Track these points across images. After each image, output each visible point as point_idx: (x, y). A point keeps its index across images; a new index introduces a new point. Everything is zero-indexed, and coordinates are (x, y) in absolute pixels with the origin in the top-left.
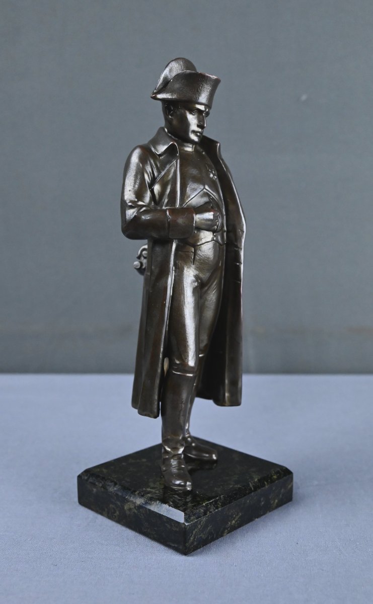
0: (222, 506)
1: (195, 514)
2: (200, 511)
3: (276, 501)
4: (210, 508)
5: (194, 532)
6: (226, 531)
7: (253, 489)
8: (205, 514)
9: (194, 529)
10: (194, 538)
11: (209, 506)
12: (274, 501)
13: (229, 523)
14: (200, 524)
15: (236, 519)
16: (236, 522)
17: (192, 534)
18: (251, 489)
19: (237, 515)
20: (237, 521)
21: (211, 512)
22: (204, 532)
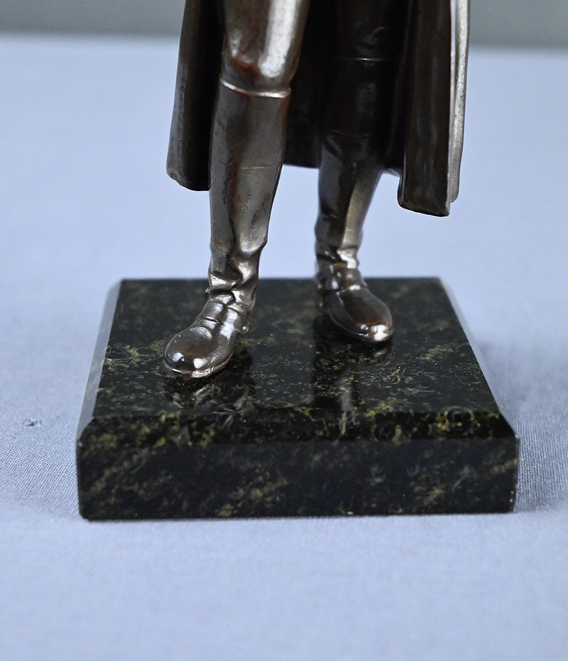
0: (215, 439)
1: (123, 431)
2: (140, 428)
3: (437, 491)
4: (175, 434)
5: (107, 473)
6: (228, 506)
7: (343, 432)
8: (151, 439)
9: (109, 465)
10: (108, 488)
11: (175, 428)
12: (430, 489)
13: (241, 492)
14: (129, 457)
15: (266, 490)
16: (265, 496)
17: (101, 475)
18: (338, 429)
19: (274, 479)
20: (270, 494)
21: (170, 442)
22: (145, 485)
